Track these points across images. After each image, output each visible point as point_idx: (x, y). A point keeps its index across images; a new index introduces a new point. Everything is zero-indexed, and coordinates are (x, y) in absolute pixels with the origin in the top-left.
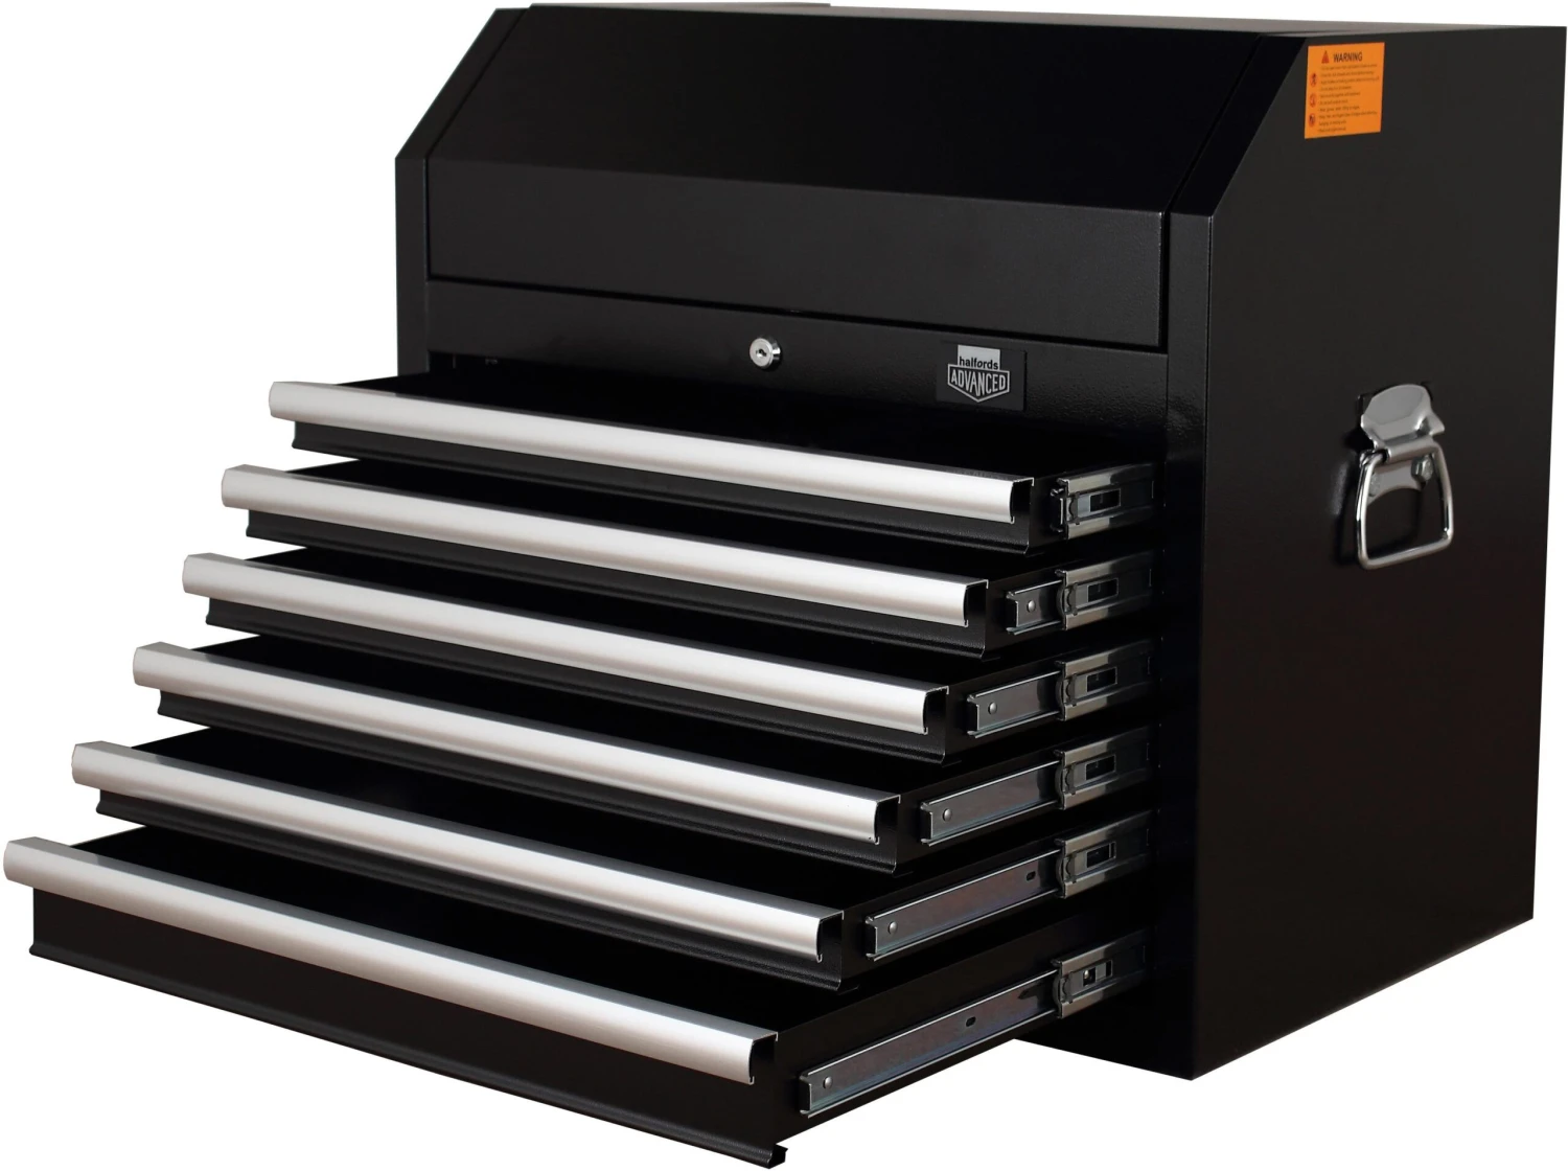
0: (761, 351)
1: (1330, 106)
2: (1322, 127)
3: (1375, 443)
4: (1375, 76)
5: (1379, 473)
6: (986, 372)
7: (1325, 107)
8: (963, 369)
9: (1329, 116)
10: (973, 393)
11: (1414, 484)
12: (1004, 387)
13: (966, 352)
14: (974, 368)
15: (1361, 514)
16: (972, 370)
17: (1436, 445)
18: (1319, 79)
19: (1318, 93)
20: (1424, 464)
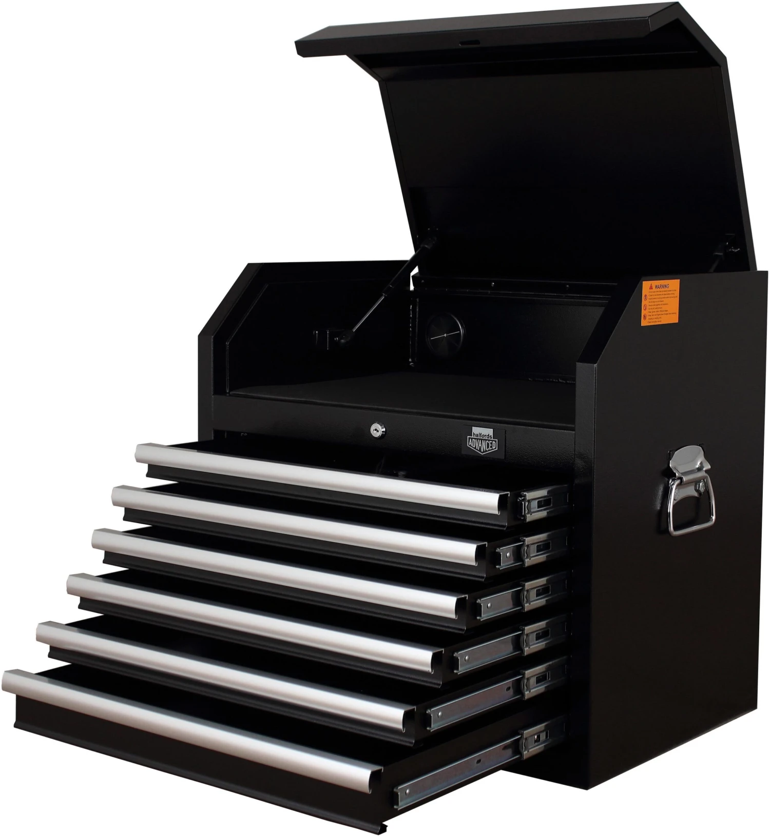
0: (376, 430)
1: (654, 310)
2: (650, 321)
3: (677, 474)
4: (675, 295)
5: (679, 489)
6: (486, 440)
7: (651, 310)
8: (475, 439)
9: (653, 315)
10: (480, 450)
11: (696, 494)
12: (495, 446)
13: (476, 430)
14: (480, 438)
15: (670, 509)
16: (479, 439)
17: (706, 475)
18: (648, 297)
19: (648, 304)
20: (701, 484)
